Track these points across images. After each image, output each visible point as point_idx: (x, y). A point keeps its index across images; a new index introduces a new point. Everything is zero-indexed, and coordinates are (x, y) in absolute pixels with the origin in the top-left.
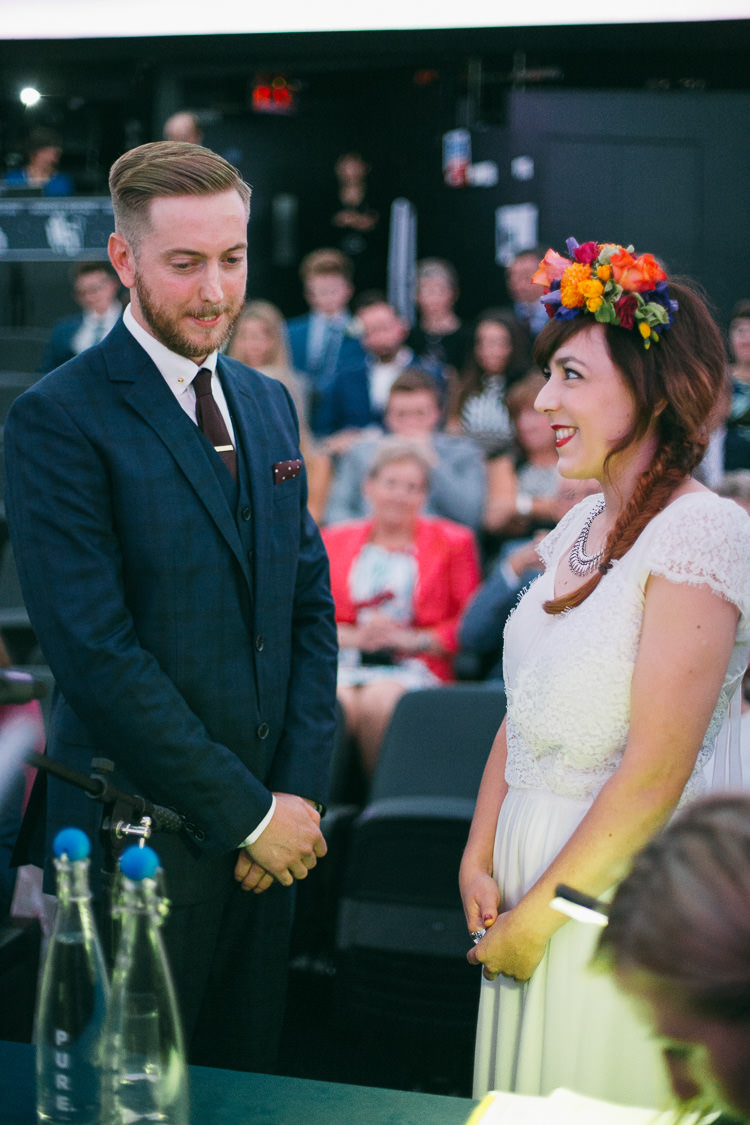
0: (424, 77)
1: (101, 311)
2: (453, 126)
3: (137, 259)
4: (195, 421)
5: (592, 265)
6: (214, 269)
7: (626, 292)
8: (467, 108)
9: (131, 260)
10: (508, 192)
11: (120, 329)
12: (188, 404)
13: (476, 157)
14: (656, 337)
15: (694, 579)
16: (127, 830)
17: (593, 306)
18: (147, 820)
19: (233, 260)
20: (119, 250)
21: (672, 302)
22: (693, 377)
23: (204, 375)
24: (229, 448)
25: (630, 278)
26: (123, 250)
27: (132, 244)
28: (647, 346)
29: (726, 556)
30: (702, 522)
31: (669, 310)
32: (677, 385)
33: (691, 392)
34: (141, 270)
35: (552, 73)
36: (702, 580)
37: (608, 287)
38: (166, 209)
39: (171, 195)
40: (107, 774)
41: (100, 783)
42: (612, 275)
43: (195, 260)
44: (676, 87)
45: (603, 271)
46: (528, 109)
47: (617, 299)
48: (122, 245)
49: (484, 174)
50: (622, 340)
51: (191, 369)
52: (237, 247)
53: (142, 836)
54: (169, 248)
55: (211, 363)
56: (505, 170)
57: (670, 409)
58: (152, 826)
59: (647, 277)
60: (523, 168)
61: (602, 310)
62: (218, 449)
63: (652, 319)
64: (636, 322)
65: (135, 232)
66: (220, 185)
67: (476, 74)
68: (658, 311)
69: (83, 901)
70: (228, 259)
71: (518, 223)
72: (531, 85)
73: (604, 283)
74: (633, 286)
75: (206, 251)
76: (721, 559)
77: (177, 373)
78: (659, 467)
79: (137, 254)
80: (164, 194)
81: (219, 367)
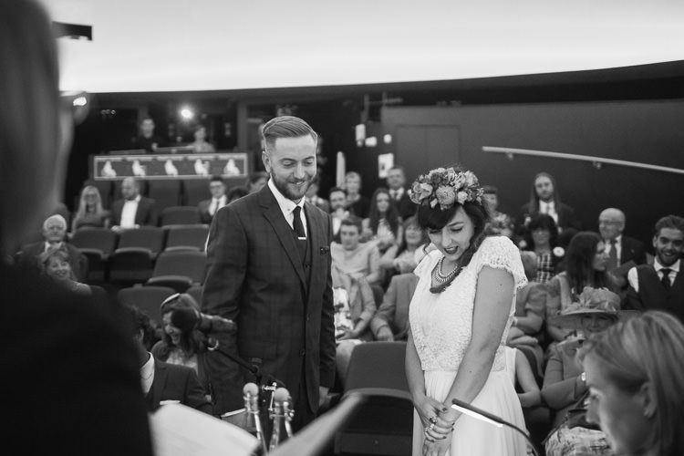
0: (346, 103)
1: (219, 198)
2: (359, 123)
3: (271, 162)
4: (292, 226)
6: (300, 165)
8: (364, 115)
9: (269, 162)
10: (382, 148)
11: (267, 189)
12: (290, 219)
13: (368, 135)
15: (500, 266)
16: (266, 388)
19: (309, 163)
20: (266, 158)
23: (298, 209)
24: (305, 238)
27: (270, 156)
34: (273, 166)
35: (399, 100)
36: (503, 266)
38: (281, 142)
39: (283, 137)
40: (259, 364)
41: (256, 369)
44: (449, 104)
46: (388, 115)
48: (267, 156)
49: (372, 142)
51: (293, 206)
52: (310, 158)
55: (301, 205)
56: (380, 140)
60: (388, 139)
62: (300, 238)
65: (271, 151)
66: (302, 133)
67: (367, 102)
69: (256, 413)
70: (306, 162)
71: (386, 161)
72: (389, 105)
75: (296, 159)
77: (287, 207)
79: (272, 160)
80: (281, 137)
81: (304, 207)
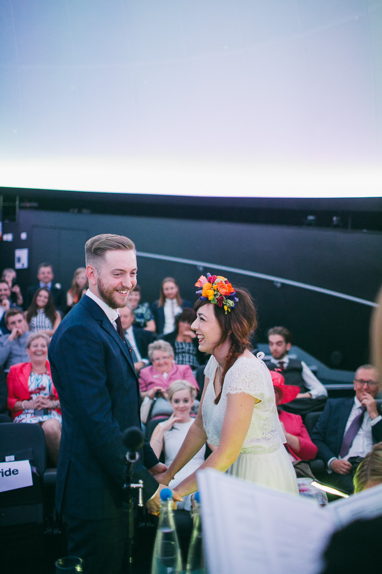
3: (99, 274)
5: (213, 283)
7: (221, 295)
9: (96, 274)
12: (114, 325)
14: (230, 310)
17: (211, 298)
18: (141, 481)
19: (133, 273)
21: (236, 298)
22: (241, 323)
25: (223, 291)
26: (92, 271)
27: (96, 268)
28: (226, 313)
29: (247, 381)
30: (237, 372)
31: (235, 303)
32: (236, 326)
33: (240, 329)
34: (100, 277)
37: (216, 293)
39: (114, 250)
42: (217, 289)
43: (121, 273)
45: (215, 286)
47: (218, 297)
48: (92, 269)
50: (219, 310)
51: (115, 314)
53: (140, 487)
54: (113, 269)
57: (232, 334)
58: (143, 484)
59: (228, 291)
61: (213, 300)
63: (228, 305)
64: (223, 305)
65: (99, 264)
68: (231, 303)
73: (214, 291)
74: (223, 294)
76: (246, 382)
78: (231, 354)
79: (99, 272)
80: (112, 250)
